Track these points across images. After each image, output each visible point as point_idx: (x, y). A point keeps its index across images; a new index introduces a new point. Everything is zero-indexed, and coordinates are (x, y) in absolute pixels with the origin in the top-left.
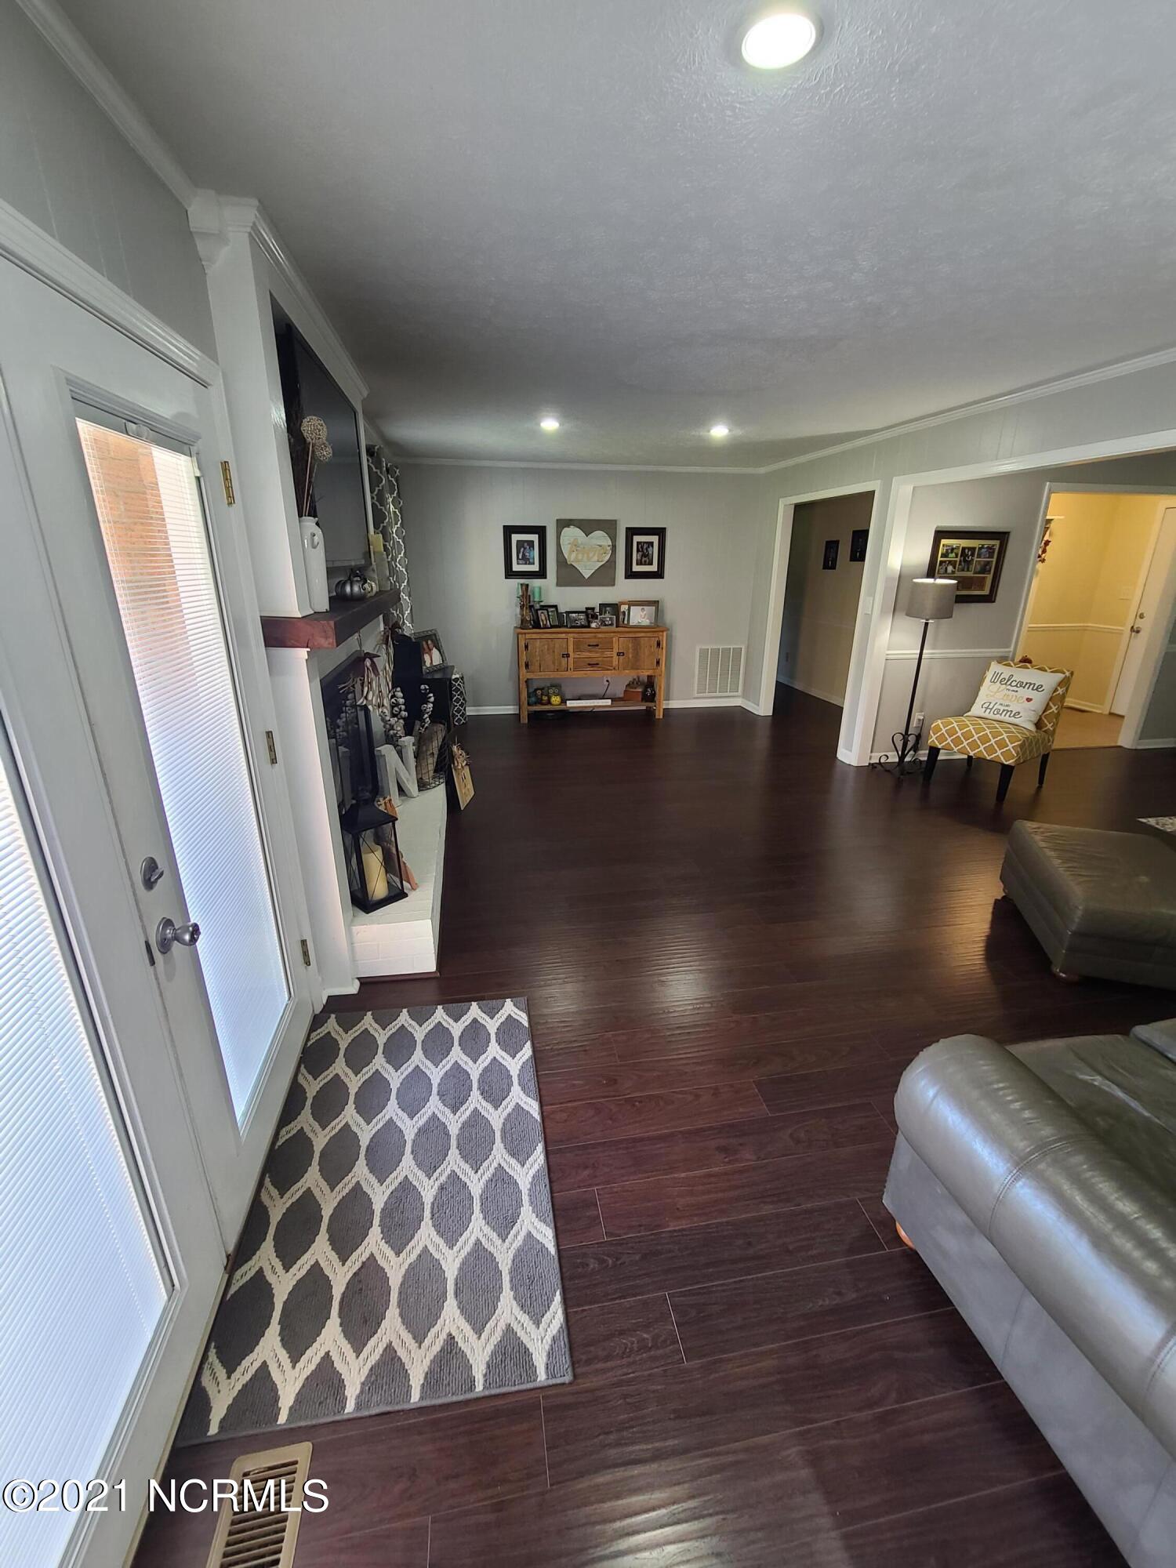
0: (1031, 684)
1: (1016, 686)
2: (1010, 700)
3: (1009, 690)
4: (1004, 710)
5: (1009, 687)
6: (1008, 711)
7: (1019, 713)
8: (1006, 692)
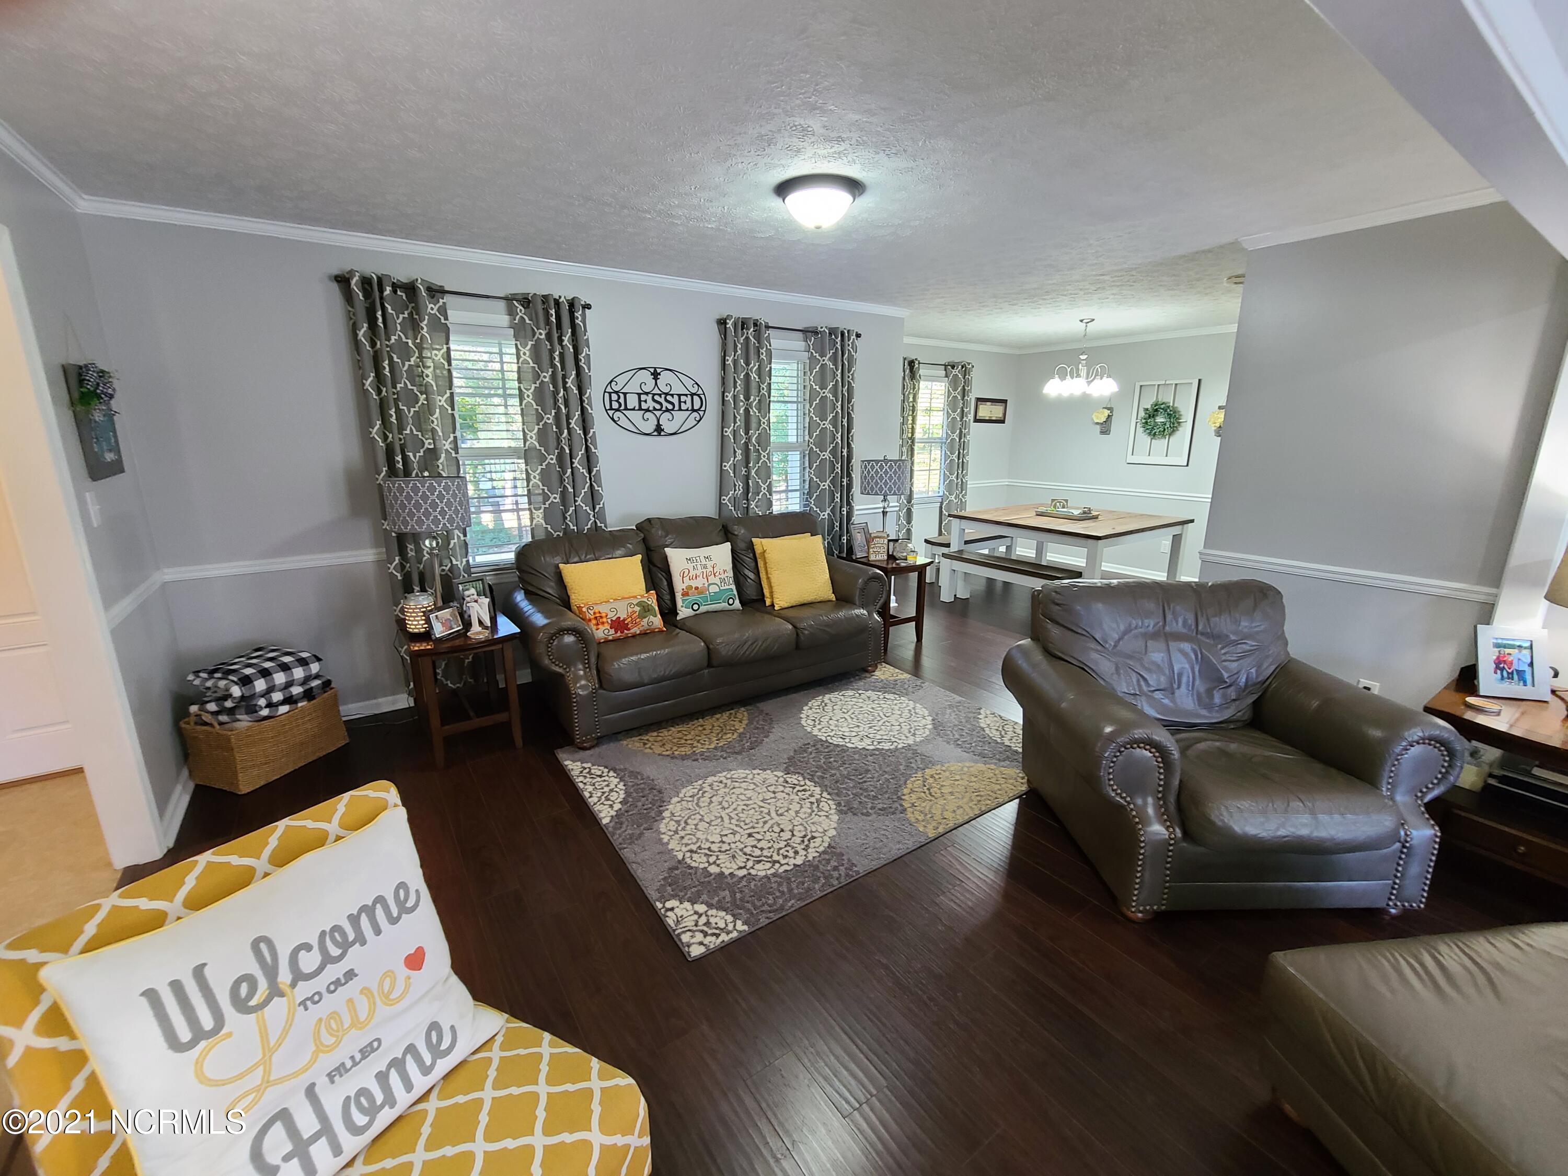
0: (368, 910)
1: (327, 959)
2: (356, 1024)
3: (315, 999)
4: (382, 1078)
5: (304, 989)
6: (398, 1064)
7: (434, 1026)
8: (307, 1019)
